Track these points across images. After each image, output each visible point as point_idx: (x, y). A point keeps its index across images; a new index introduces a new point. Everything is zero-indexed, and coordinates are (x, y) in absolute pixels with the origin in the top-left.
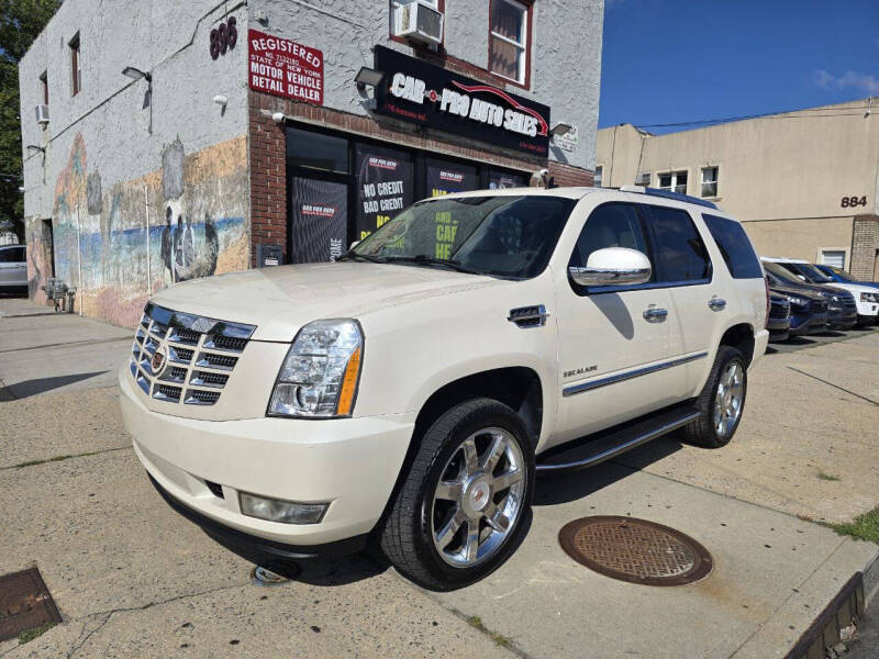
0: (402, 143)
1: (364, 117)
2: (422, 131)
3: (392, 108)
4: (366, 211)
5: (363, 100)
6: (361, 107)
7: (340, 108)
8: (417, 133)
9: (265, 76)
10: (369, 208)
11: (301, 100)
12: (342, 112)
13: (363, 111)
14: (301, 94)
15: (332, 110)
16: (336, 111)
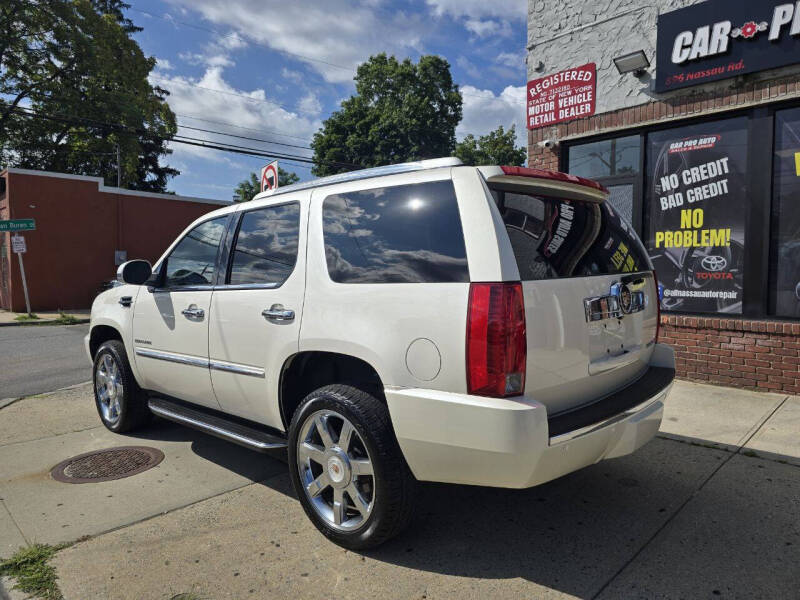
0: (711, 111)
1: (647, 104)
2: (749, 81)
3: (681, 78)
4: (663, 208)
5: (645, 86)
6: (643, 95)
7: (614, 108)
8: (739, 88)
9: (540, 114)
10: (666, 204)
11: (572, 120)
12: (616, 111)
13: (644, 98)
14: (572, 114)
15: (606, 113)
16: (611, 113)
